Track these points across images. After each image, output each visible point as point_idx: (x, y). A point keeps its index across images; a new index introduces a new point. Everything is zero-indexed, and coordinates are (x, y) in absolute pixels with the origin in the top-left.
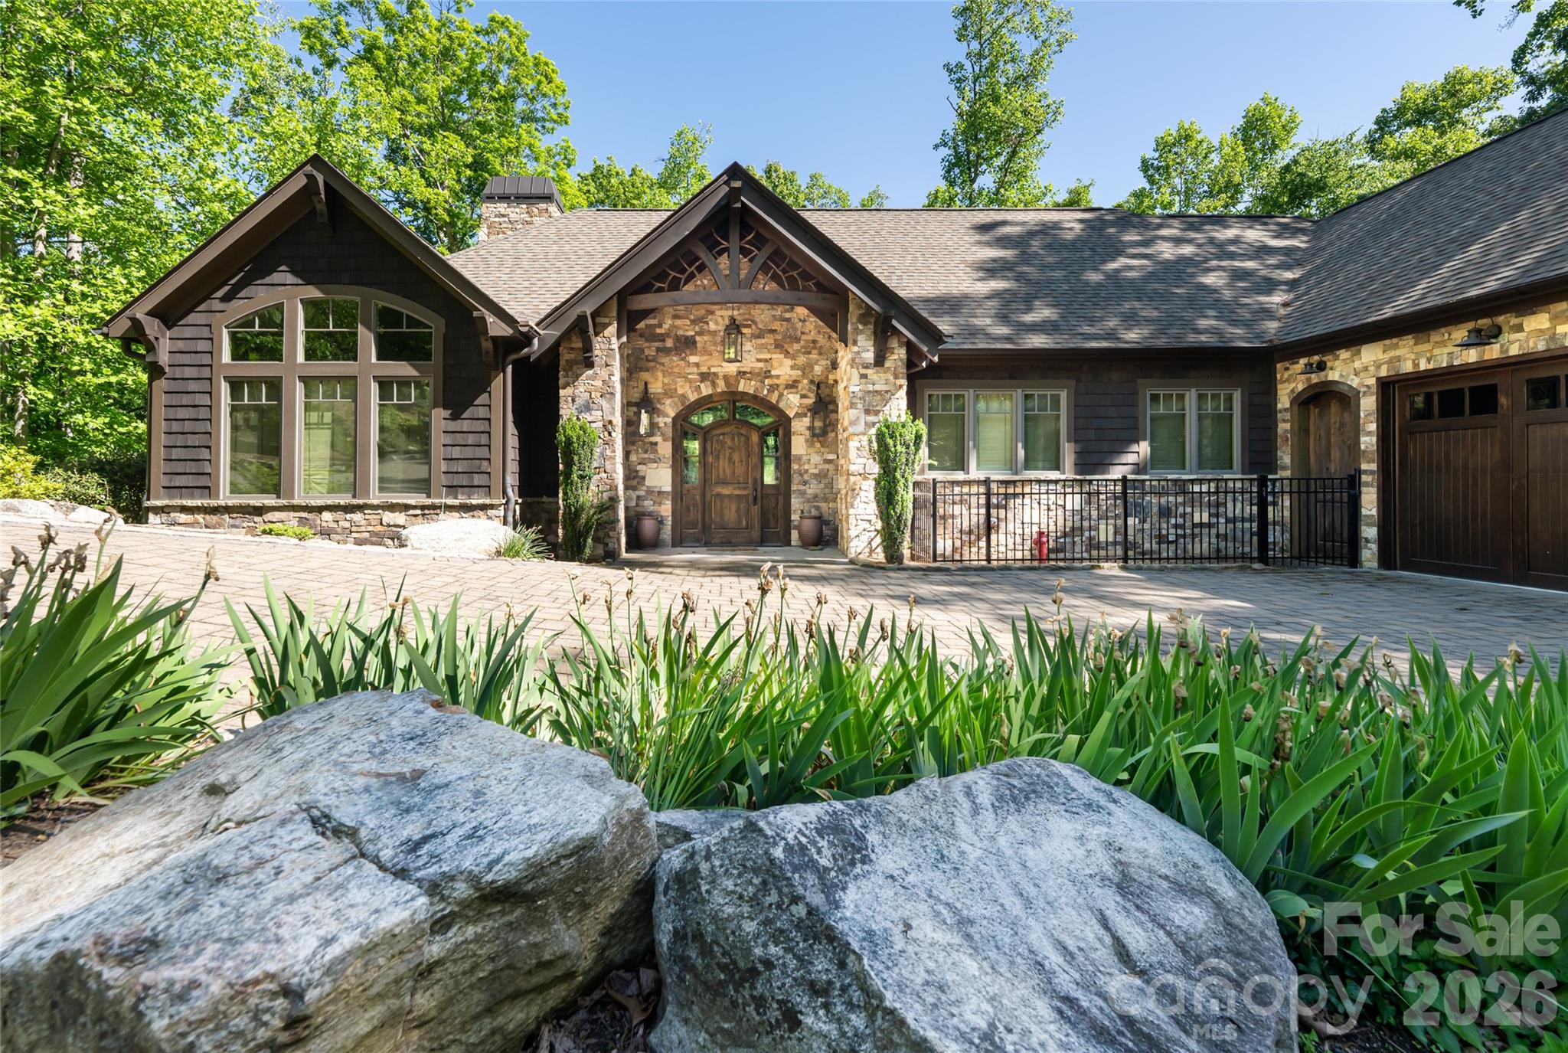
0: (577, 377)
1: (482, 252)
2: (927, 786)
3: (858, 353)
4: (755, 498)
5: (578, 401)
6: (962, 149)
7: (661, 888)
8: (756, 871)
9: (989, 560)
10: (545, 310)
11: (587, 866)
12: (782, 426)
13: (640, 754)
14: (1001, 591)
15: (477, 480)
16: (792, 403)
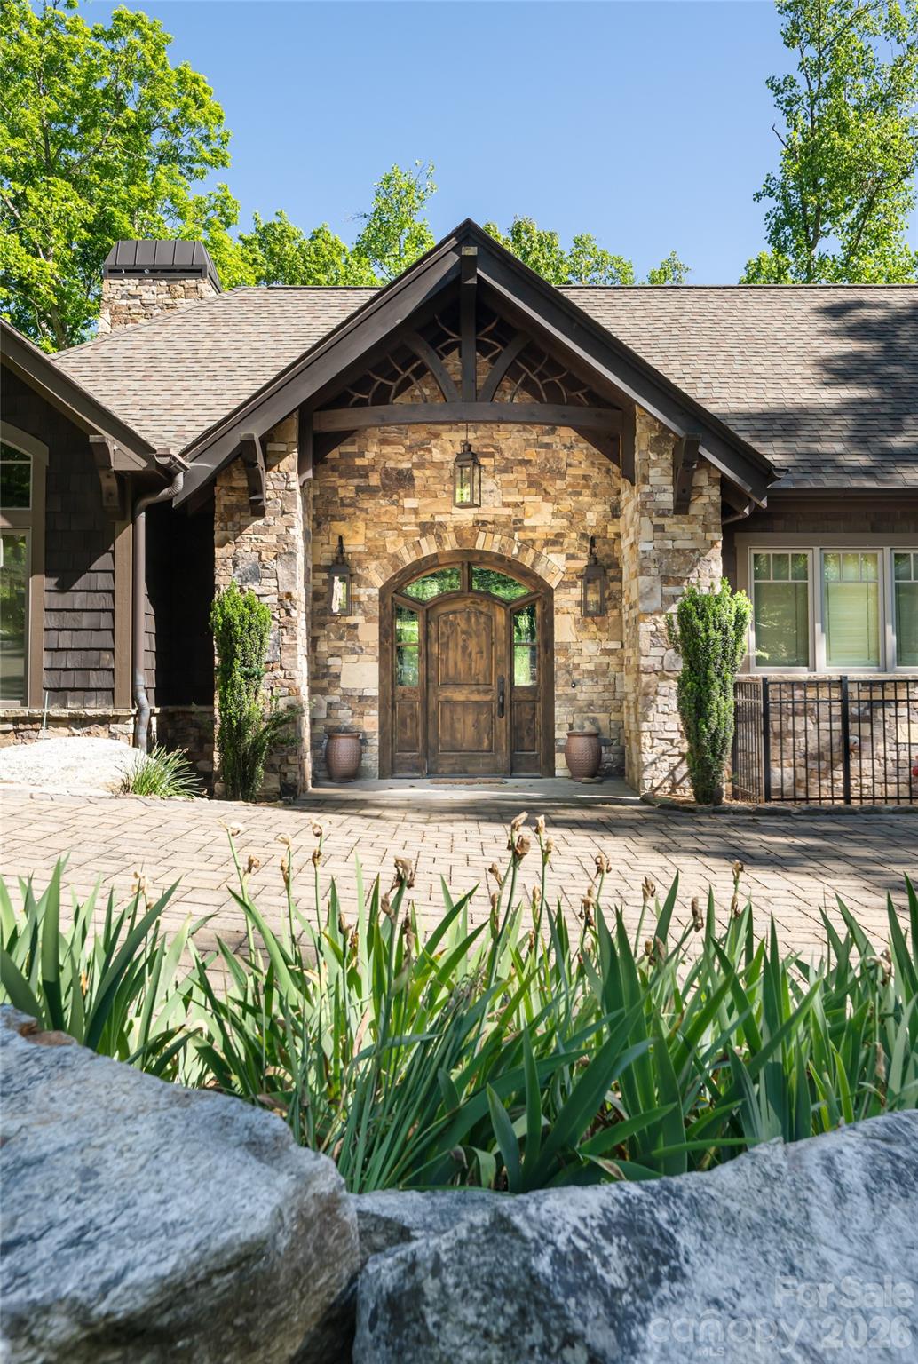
0: (241, 529)
1: (103, 349)
2: (766, 1158)
3: (650, 494)
4: (502, 706)
5: (241, 565)
6: (795, 200)
7: (364, 1317)
8: (509, 1294)
9: (847, 799)
10: (194, 432)
11: (254, 1286)
12: (540, 602)
13: (334, 1102)
14: (866, 843)
15: (95, 680)
16: (555, 566)
